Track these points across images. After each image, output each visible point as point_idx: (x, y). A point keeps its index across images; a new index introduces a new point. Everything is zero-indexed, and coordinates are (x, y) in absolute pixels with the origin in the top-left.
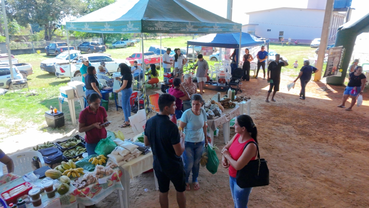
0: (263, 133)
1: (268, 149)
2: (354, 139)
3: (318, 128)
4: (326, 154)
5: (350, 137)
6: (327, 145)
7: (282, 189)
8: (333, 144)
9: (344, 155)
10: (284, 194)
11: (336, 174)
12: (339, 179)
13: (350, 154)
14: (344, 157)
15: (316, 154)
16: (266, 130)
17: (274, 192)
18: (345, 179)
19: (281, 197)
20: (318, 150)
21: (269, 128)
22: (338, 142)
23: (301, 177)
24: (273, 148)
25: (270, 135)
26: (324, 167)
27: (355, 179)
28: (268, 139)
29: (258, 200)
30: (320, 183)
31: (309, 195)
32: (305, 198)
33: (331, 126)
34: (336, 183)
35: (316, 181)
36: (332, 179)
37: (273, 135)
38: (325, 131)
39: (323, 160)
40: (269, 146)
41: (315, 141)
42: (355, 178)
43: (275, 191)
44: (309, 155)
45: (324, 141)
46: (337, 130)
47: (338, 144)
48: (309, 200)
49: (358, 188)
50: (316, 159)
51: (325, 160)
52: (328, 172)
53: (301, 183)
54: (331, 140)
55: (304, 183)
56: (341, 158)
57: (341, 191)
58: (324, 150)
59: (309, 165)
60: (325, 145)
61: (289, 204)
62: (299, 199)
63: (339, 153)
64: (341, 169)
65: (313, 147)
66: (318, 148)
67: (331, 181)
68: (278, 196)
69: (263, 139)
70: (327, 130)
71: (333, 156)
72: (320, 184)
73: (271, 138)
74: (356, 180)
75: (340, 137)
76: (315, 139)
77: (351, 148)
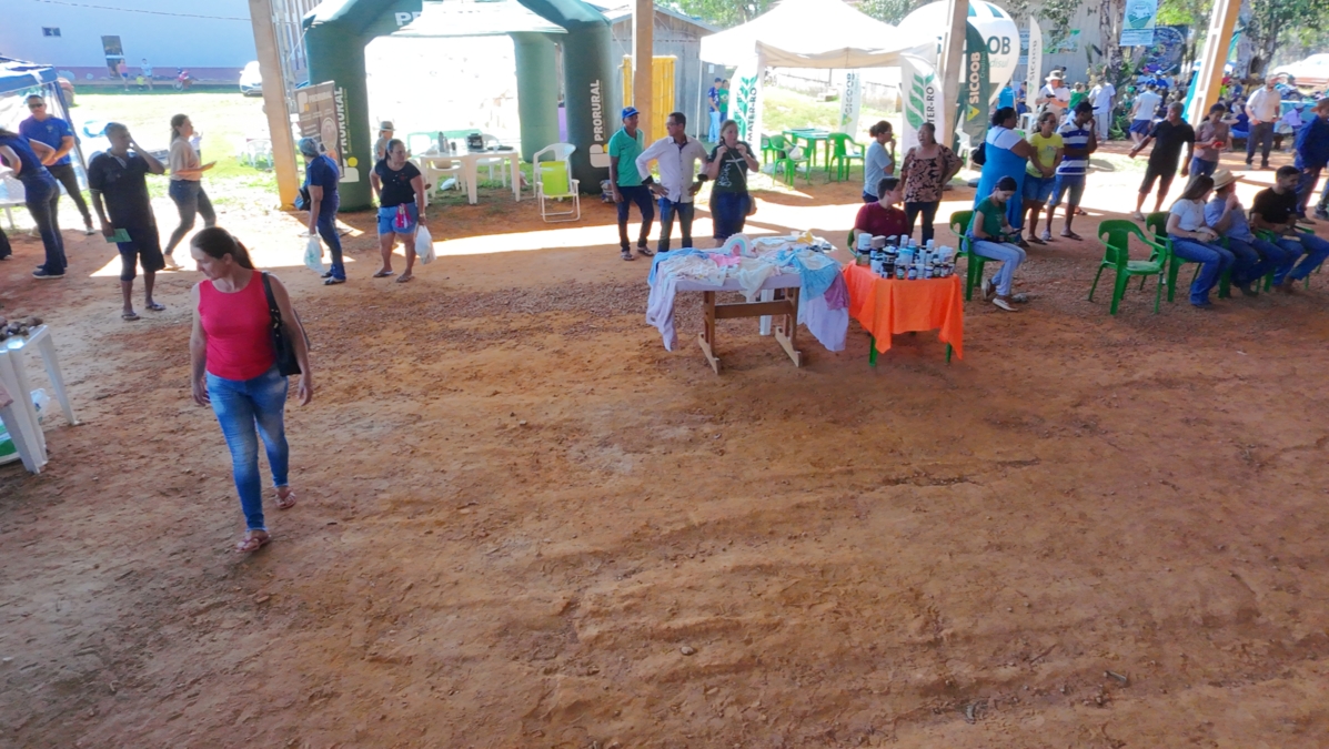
0: (149, 441)
1: (183, 489)
2: (438, 357)
3: (334, 360)
4: (376, 430)
5: (428, 357)
6: (373, 400)
7: (272, 602)
8: (389, 392)
9: (423, 414)
10: (282, 612)
11: (417, 476)
12: (430, 484)
13: (436, 403)
14: (425, 420)
15: (350, 439)
16: (155, 426)
17: (248, 622)
18: (441, 477)
19: (274, 628)
20: (350, 426)
21: (166, 415)
22: (401, 380)
23: (321, 532)
24: (202, 480)
25: (179, 437)
26: (381, 469)
27: (466, 468)
28: (173, 456)
29: (193, 683)
30: (382, 521)
31: (359, 573)
32: (351, 588)
33: (370, 340)
34: (424, 499)
35: (368, 521)
36: (410, 494)
37: (188, 434)
38: (358, 362)
39: (373, 449)
40: (186, 477)
41: (334, 401)
42: (464, 464)
43: (250, 618)
44: (331, 451)
45: (362, 393)
46: (390, 346)
47: (402, 386)
48: (364, 588)
49: (478, 488)
50: (353, 457)
51: (380, 448)
52: (396, 480)
53: (328, 548)
54: (380, 383)
55: (336, 544)
56: (419, 424)
57: (442, 515)
58: (368, 420)
59: (336, 483)
60: (366, 405)
61: (307, 634)
62: (335, 601)
63: (411, 412)
64: (426, 455)
65: (335, 421)
66: (349, 419)
67: (409, 503)
68: (265, 629)
69: (154, 462)
70: (361, 356)
71: (396, 428)
72: (383, 525)
73: (183, 446)
74: (469, 467)
75: (402, 366)
76: (334, 398)
77: (438, 387)
